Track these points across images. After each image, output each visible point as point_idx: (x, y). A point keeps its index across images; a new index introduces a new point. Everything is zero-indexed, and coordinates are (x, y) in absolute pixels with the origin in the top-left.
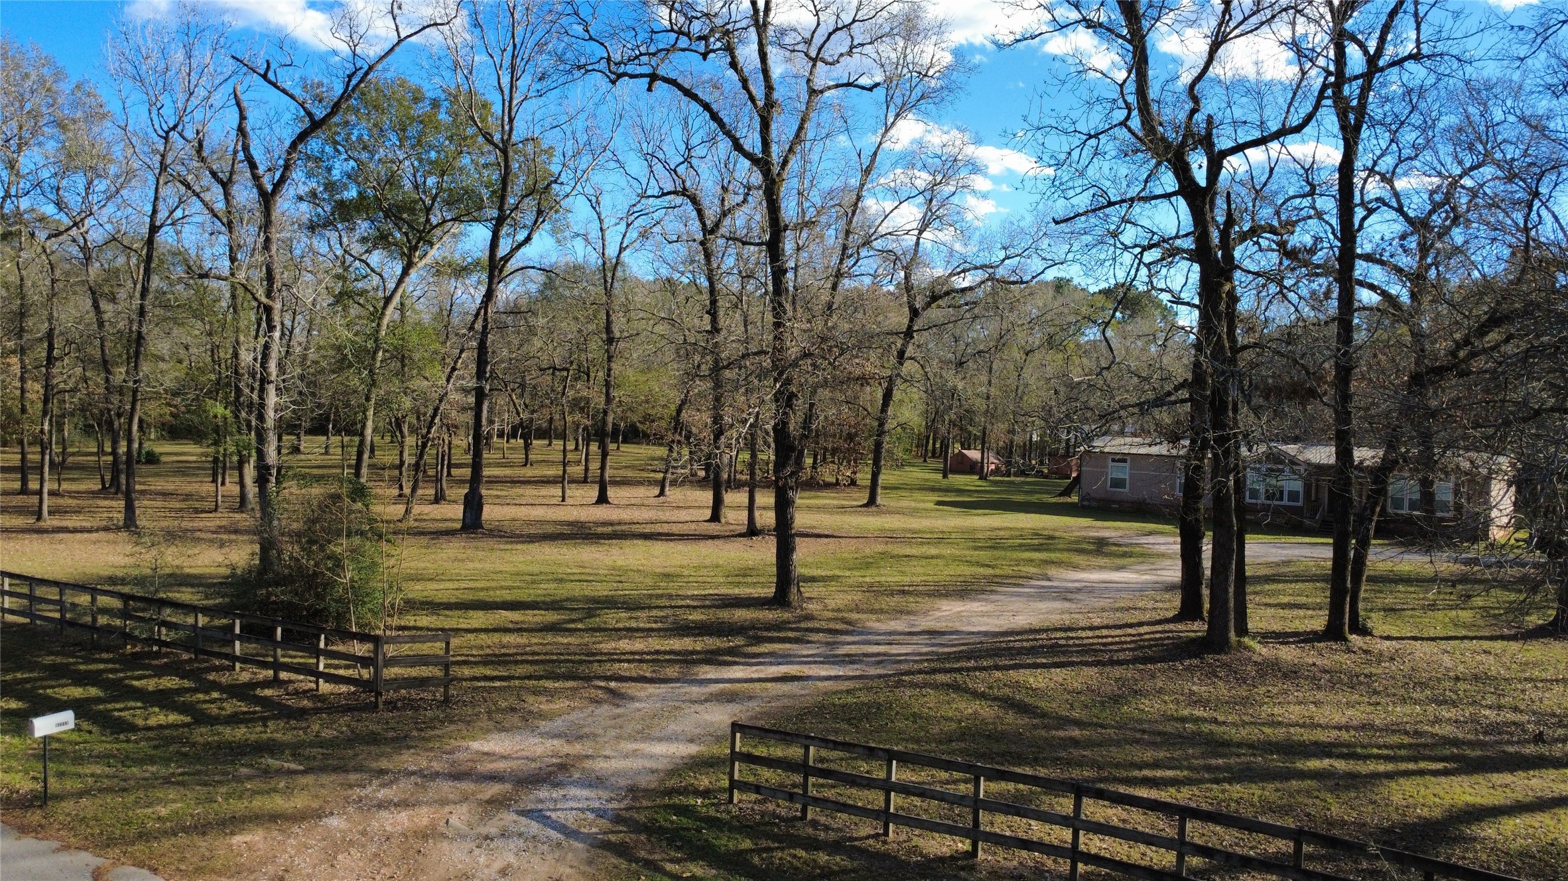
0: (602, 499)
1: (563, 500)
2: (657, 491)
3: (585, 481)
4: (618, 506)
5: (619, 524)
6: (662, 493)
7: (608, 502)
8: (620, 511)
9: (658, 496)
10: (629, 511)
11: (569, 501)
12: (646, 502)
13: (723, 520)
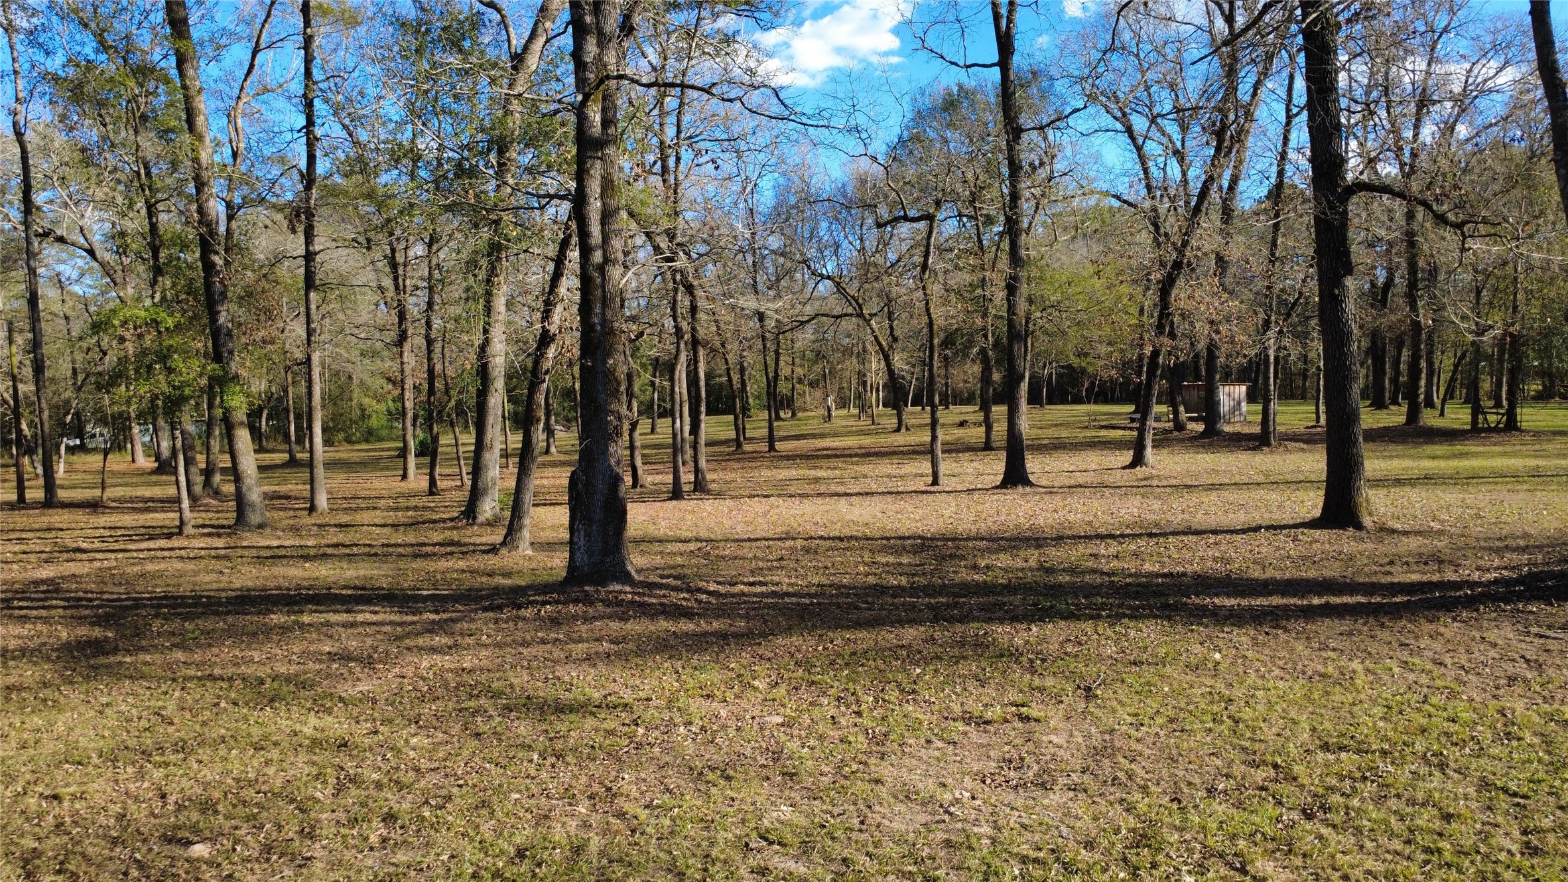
0: (1015, 476)
1: (935, 482)
2: (1128, 456)
3: (988, 447)
4: (1050, 491)
5: (1059, 539)
6: (1138, 461)
7: (1027, 482)
8: (1058, 501)
9: (1133, 465)
10: (1074, 501)
11: (946, 483)
12: (1109, 479)
13: (1367, 521)
